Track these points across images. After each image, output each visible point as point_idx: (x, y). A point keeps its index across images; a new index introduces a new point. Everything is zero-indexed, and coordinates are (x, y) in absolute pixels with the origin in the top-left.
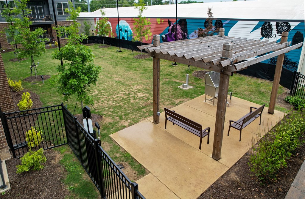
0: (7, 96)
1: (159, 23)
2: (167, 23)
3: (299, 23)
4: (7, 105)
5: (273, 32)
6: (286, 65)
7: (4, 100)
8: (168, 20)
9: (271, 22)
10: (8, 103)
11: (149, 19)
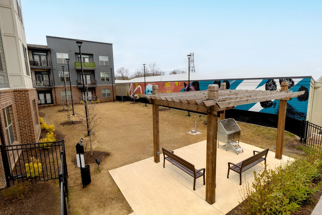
0: (31, 134)
1: (177, 85)
2: (184, 85)
3: (302, 79)
4: (30, 141)
5: (277, 87)
6: (294, 115)
7: (28, 137)
8: (184, 83)
9: (274, 80)
10: (31, 140)
11: (169, 83)
